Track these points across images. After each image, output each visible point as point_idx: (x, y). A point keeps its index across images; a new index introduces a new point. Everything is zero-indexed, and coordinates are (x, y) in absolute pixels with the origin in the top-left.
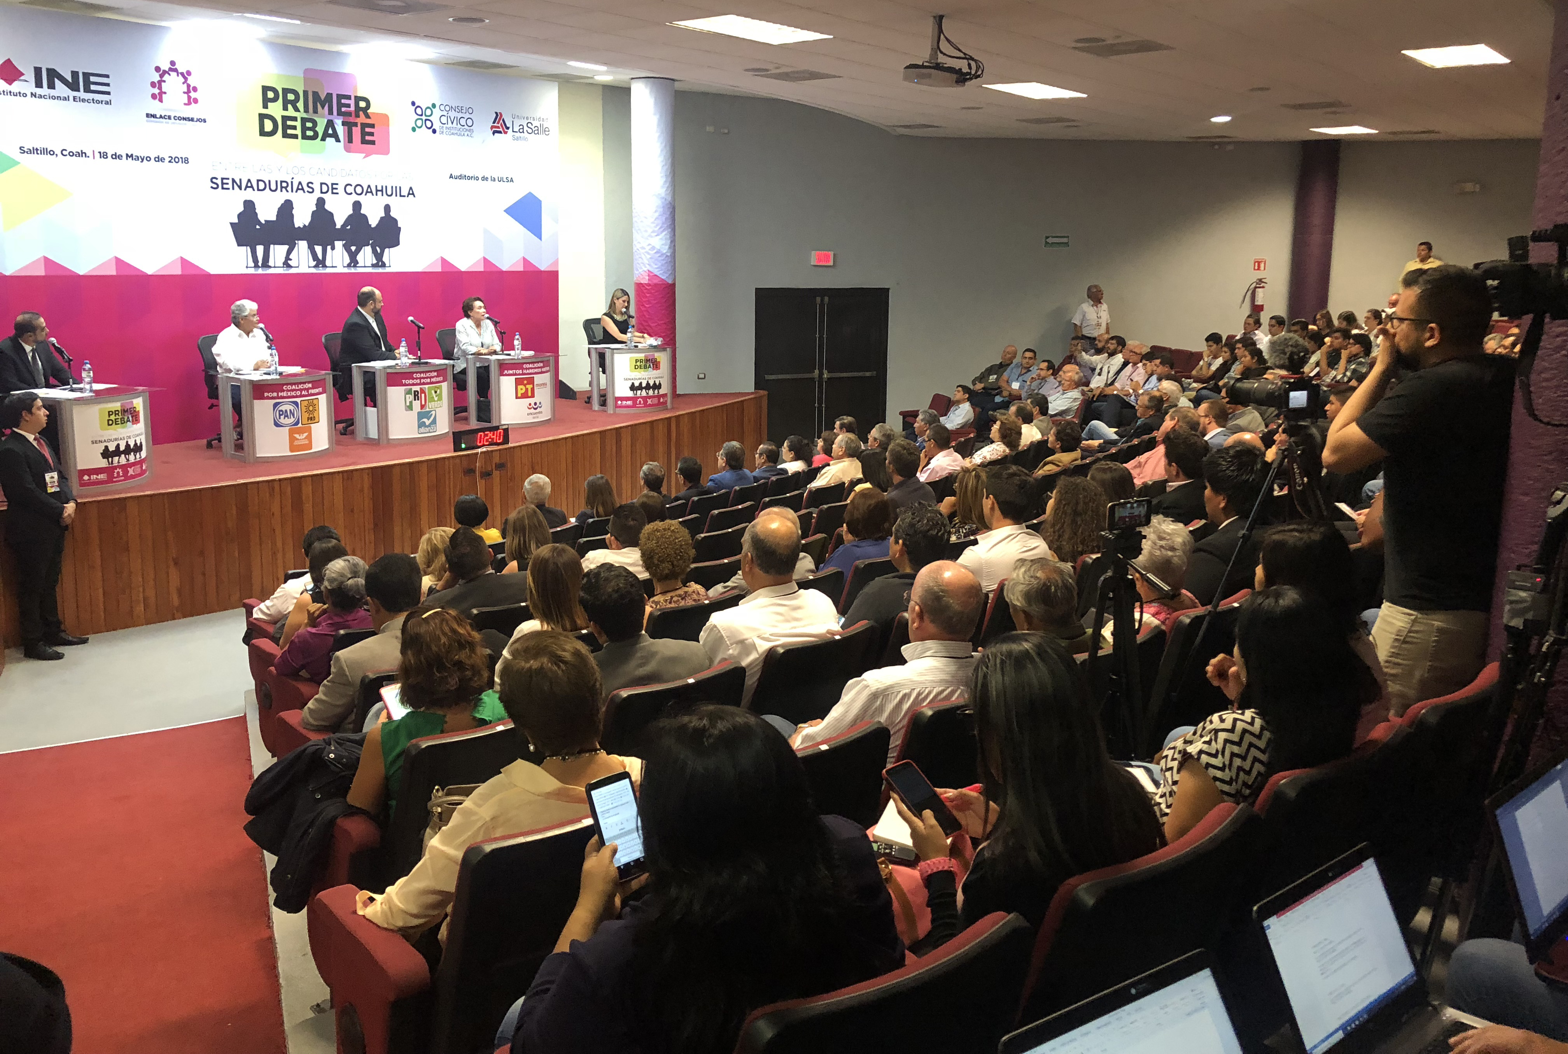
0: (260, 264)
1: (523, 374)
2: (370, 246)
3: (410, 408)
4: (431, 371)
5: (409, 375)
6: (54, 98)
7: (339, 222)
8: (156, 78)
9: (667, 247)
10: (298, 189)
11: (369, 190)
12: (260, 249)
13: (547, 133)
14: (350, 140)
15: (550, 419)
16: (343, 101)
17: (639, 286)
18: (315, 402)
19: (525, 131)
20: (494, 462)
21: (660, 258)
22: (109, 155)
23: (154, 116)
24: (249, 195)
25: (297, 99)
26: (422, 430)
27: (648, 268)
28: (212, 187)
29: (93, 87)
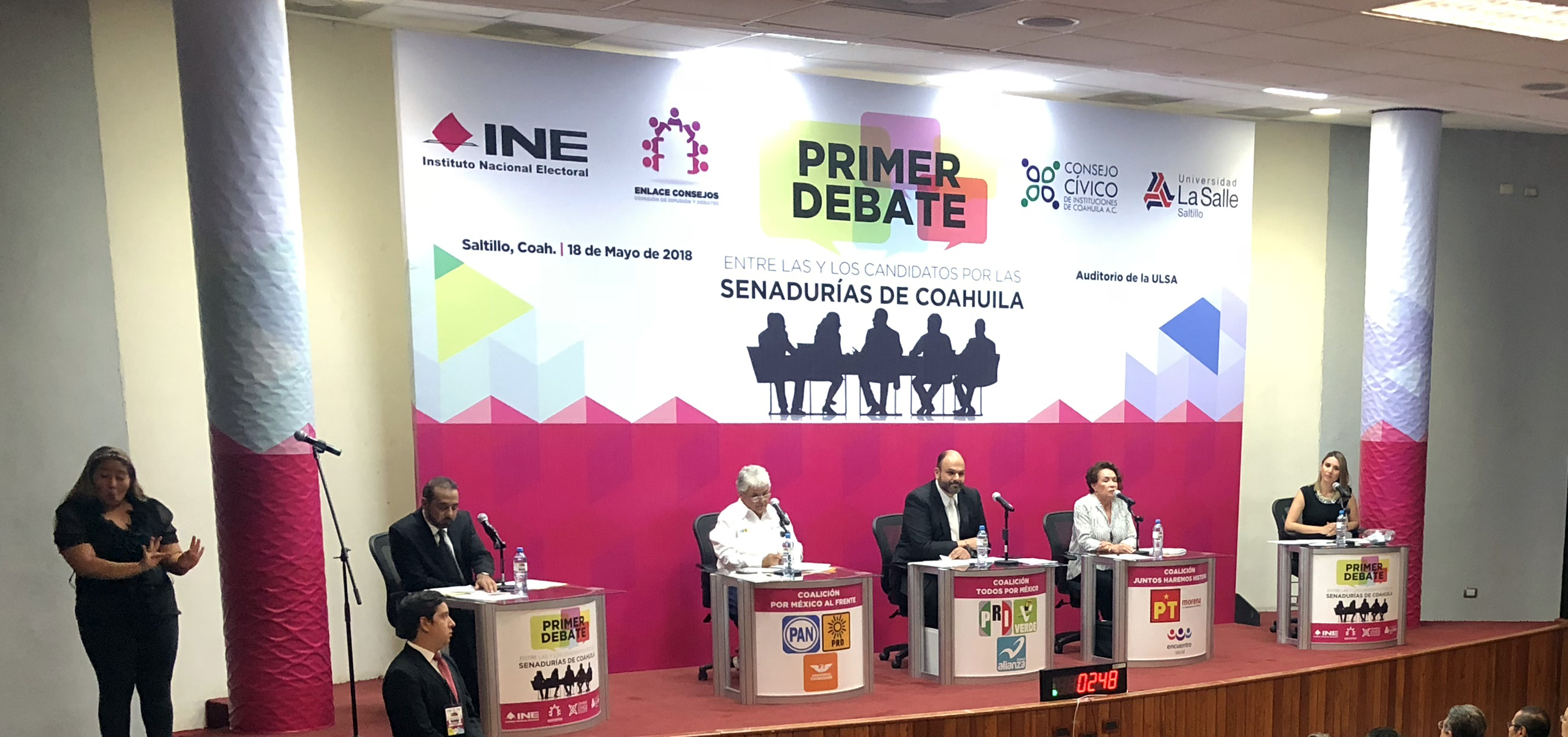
0: (789, 409)
1: (1163, 584)
2: (952, 384)
3: (986, 631)
4: (1020, 577)
5: (987, 581)
6: (510, 168)
7: (908, 346)
8: (651, 135)
9: (1415, 383)
10: (848, 296)
11: (954, 298)
12: (790, 387)
13: (1234, 204)
14: (927, 221)
15: (1205, 654)
16: (919, 161)
17: (1368, 447)
18: (844, 617)
19: (1199, 202)
20: (1100, 720)
21: (1403, 402)
22: (583, 250)
23: (646, 191)
24: (777, 305)
25: (850, 160)
26: (1003, 665)
27: (1383, 416)
28: (723, 295)
29: (564, 152)
